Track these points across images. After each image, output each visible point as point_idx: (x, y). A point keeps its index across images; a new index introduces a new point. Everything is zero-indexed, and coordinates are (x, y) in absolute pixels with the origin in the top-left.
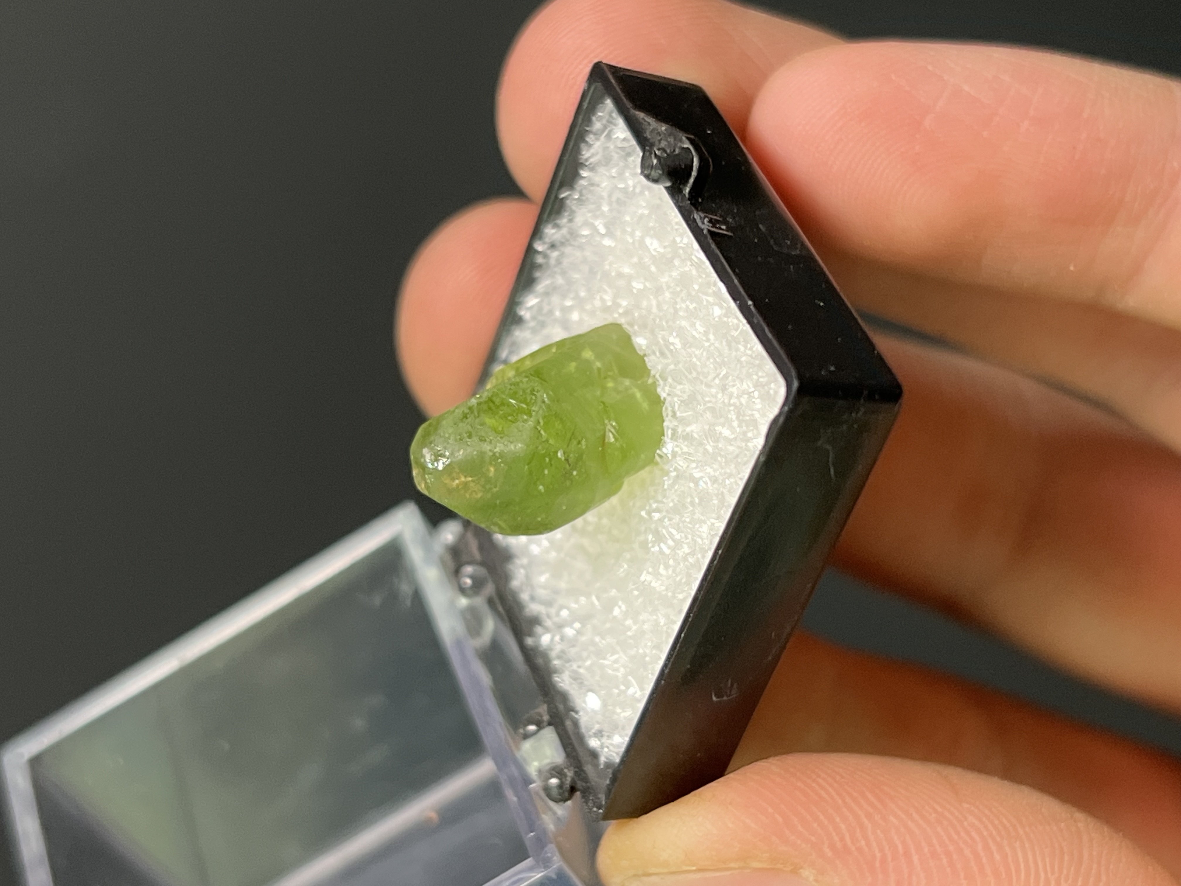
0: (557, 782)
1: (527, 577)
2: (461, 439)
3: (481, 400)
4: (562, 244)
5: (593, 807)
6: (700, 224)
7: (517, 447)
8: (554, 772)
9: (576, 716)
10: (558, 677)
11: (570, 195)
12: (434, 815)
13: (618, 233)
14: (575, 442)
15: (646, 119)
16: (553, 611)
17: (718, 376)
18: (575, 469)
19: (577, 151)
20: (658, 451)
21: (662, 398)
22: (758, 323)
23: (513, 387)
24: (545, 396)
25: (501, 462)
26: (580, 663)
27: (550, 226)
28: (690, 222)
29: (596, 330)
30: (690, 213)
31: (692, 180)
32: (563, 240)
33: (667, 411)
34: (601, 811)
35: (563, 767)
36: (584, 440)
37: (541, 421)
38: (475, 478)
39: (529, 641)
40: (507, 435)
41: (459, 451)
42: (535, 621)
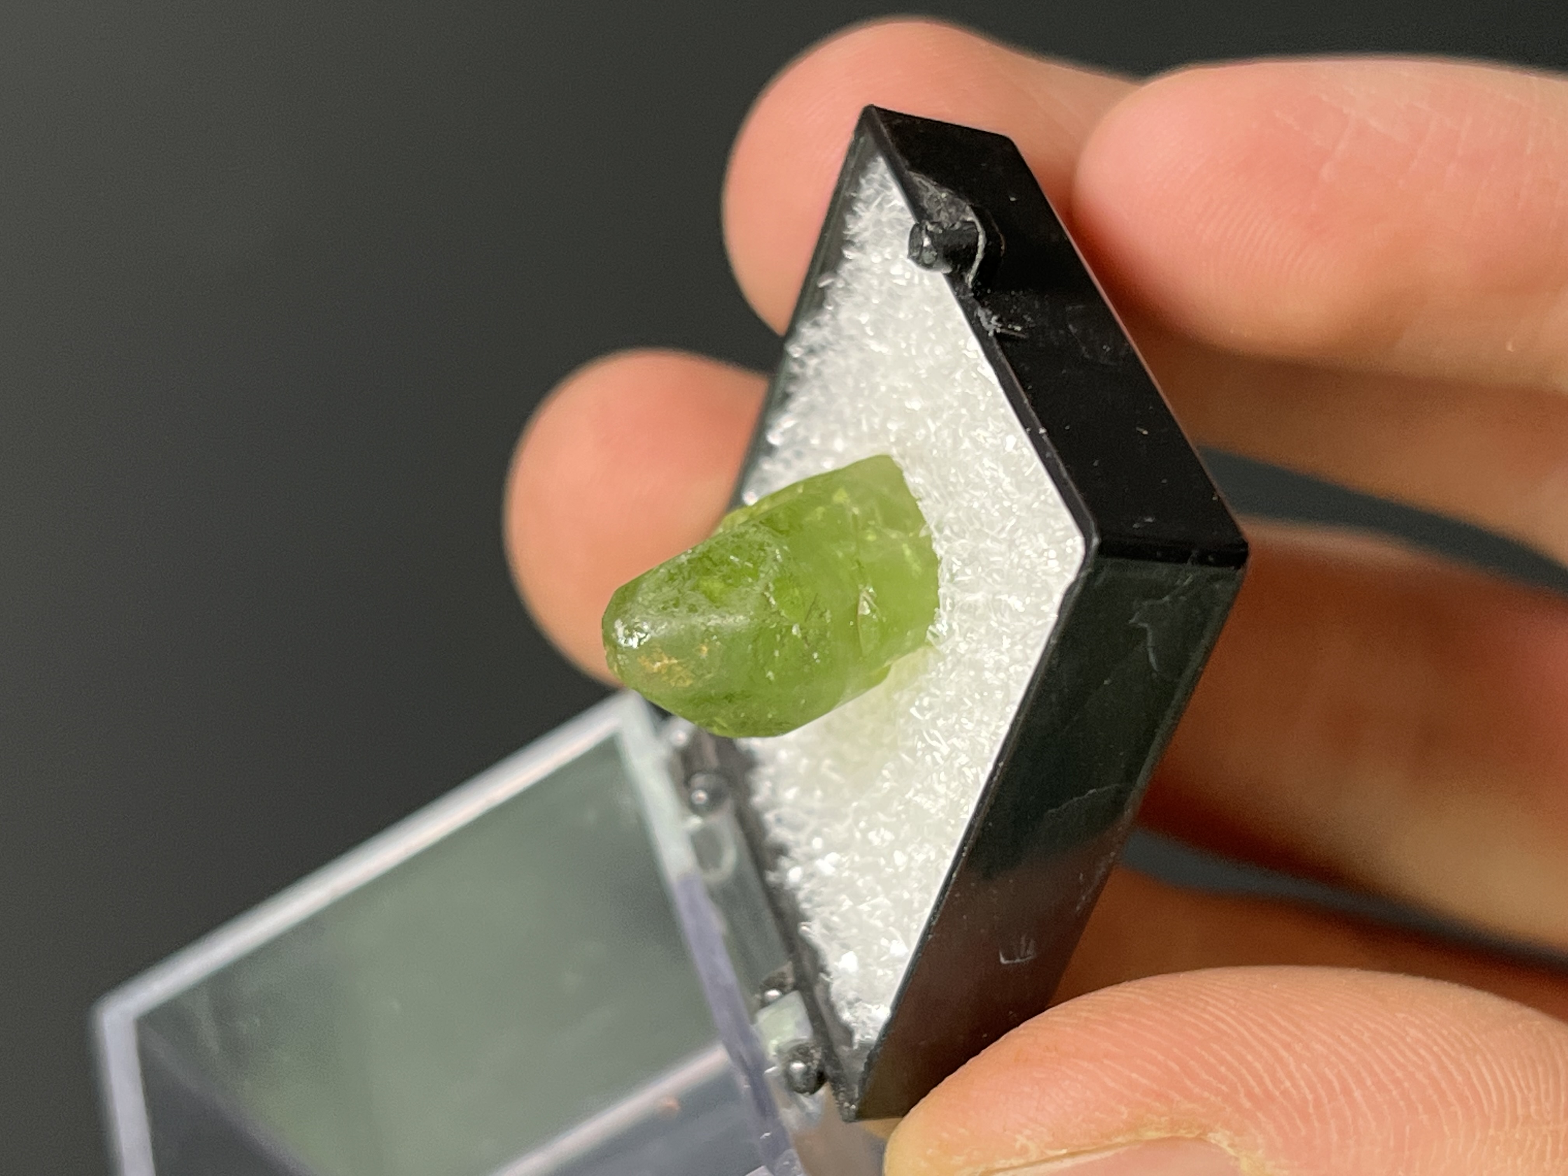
0: (801, 1068)
1: (774, 791)
2: (664, 608)
3: (694, 556)
4: (823, 348)
5: (844, 1101)
6: (985, 324)
7: (737, 621)
8: (797, 1054)
9: (827, 979)
10: (808, 926)
11: (833, 283)
12: (672, 1103)
13: (890, 334)
14: (815, 614)
15: (923, 182)
16: (802, 837)
17: (1003, 529)
18: (816, 651)
19: (843, 224)
20: (930, 628)
21: (938, 557)
22: (1053, 458)
23: (736, 540)
24: (777, 552)
25: (716, 640)
26: (833, 908)
27: (808, 324)
28: (973, 322)
29: (856, 465)
30: (974, 309)
31: (976, 265)
32: (824, 344)
33: (944, 575)
34: (853, 1107)
35: (810, 1046)
36: (828, 612)
37: (771, 585)
38: (682, 660)
39: (772, 877)
40: (726, 605)
41: (662, 624)
42: (781, 850)
